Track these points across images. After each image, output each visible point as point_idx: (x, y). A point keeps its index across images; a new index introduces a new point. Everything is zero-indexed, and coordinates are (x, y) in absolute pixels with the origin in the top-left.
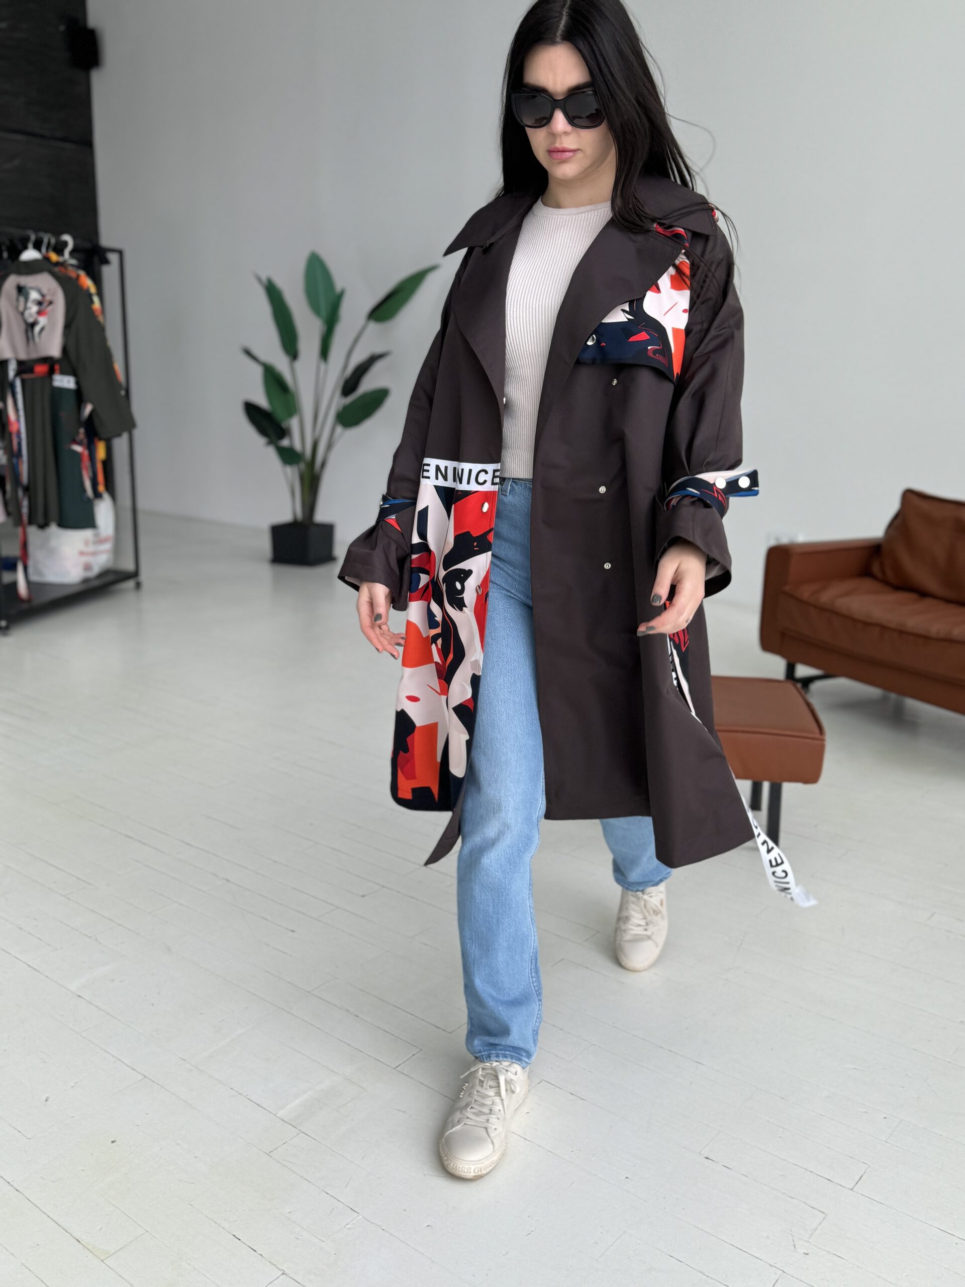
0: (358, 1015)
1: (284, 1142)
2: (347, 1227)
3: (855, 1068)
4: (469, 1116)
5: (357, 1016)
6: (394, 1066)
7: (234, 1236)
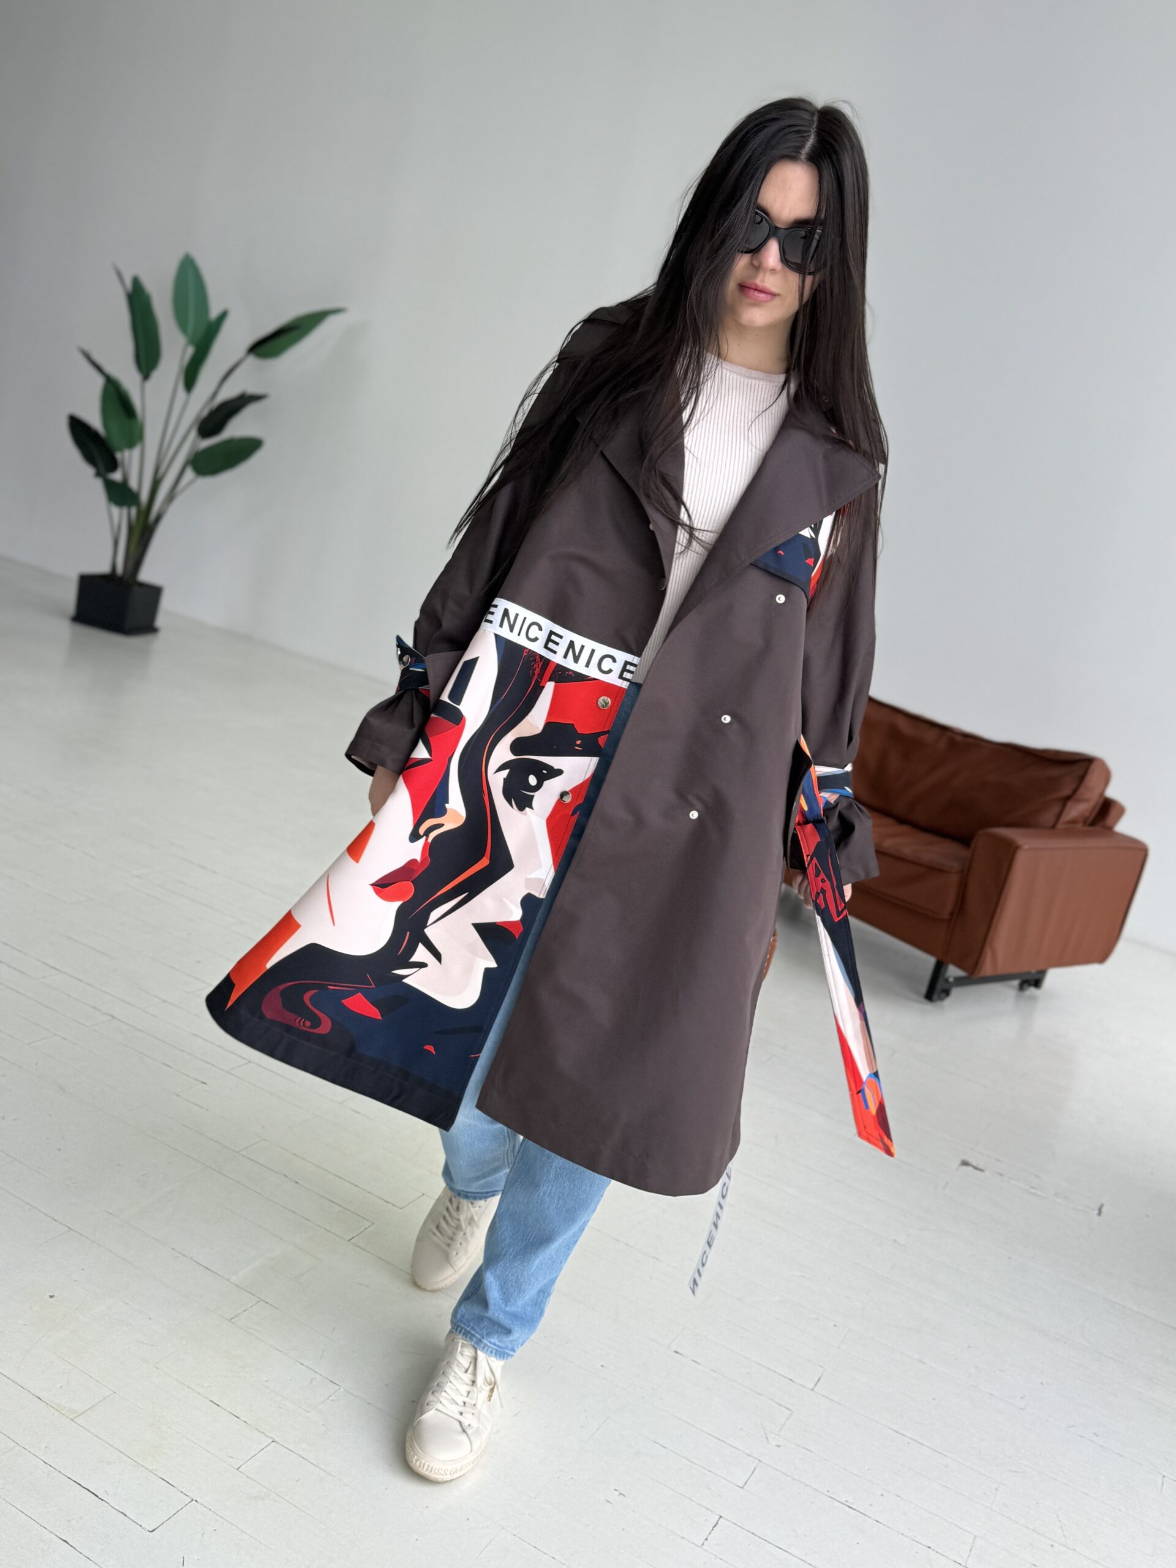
0: (297, 1181)
1: (244, 1309)
2: (330, 1398)
5: (297, 1183)
6: (349, 1238)
7: (212, 1401)
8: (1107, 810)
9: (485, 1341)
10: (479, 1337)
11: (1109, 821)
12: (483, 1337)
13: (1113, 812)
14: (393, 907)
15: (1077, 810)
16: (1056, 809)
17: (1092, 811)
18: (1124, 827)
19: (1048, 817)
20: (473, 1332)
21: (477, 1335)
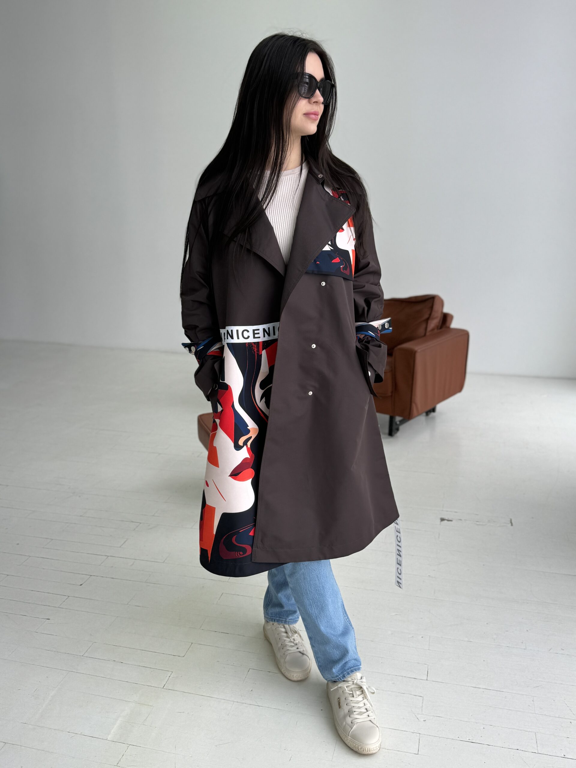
3: (396, 615)
4: (357, 717)
6: (163, 687)
8: (446, 318)
9: (288, 620)
10: (284, 620)
11: (447, 324)
12: (286, 619)
13: (448, 319)
14: (248, 483)
15: (433, 323)
16: (424, 326)
17: (439, 322)
18: (455, 324)
19: (421, 331)
20: (281, 619)
21: (283, 620)
